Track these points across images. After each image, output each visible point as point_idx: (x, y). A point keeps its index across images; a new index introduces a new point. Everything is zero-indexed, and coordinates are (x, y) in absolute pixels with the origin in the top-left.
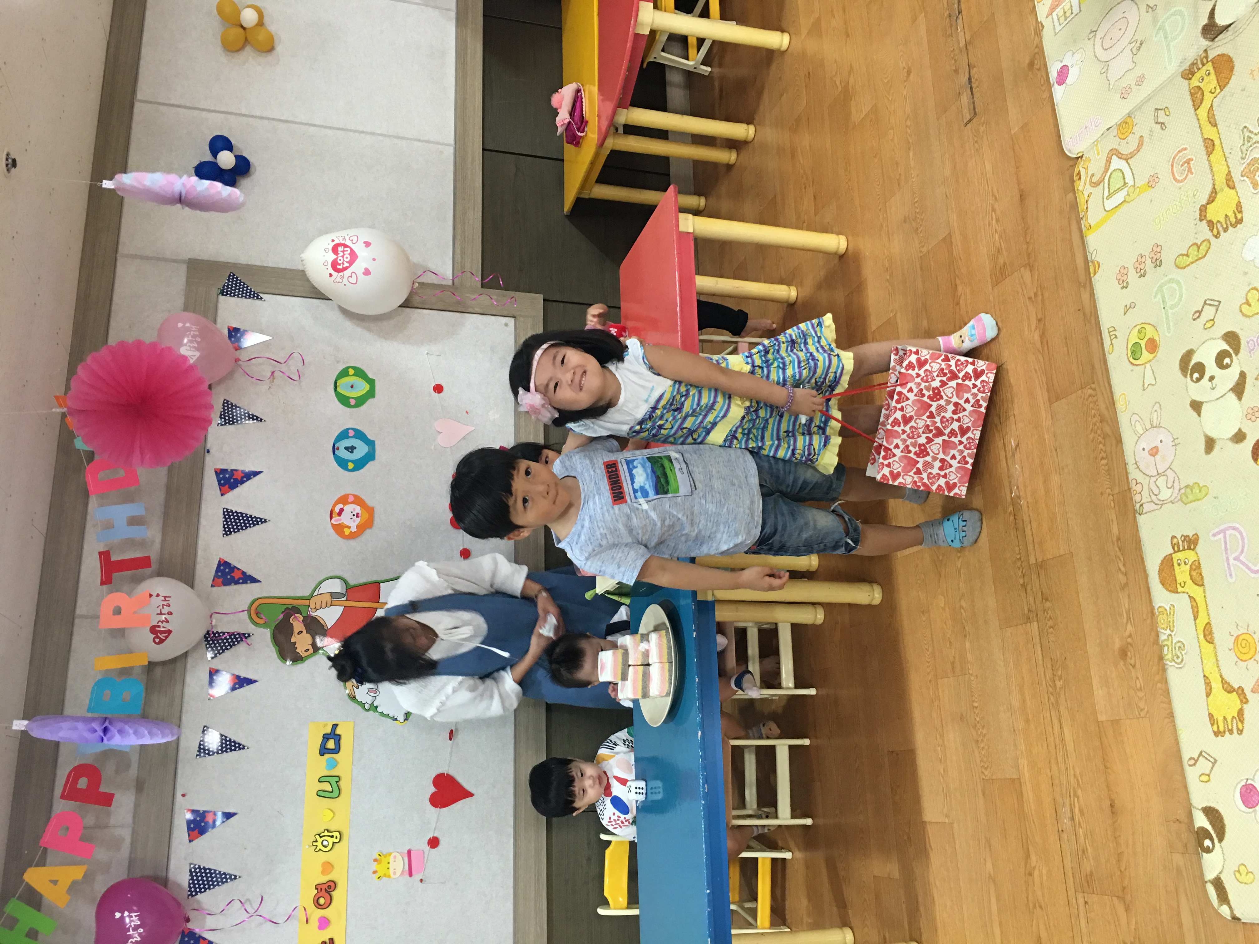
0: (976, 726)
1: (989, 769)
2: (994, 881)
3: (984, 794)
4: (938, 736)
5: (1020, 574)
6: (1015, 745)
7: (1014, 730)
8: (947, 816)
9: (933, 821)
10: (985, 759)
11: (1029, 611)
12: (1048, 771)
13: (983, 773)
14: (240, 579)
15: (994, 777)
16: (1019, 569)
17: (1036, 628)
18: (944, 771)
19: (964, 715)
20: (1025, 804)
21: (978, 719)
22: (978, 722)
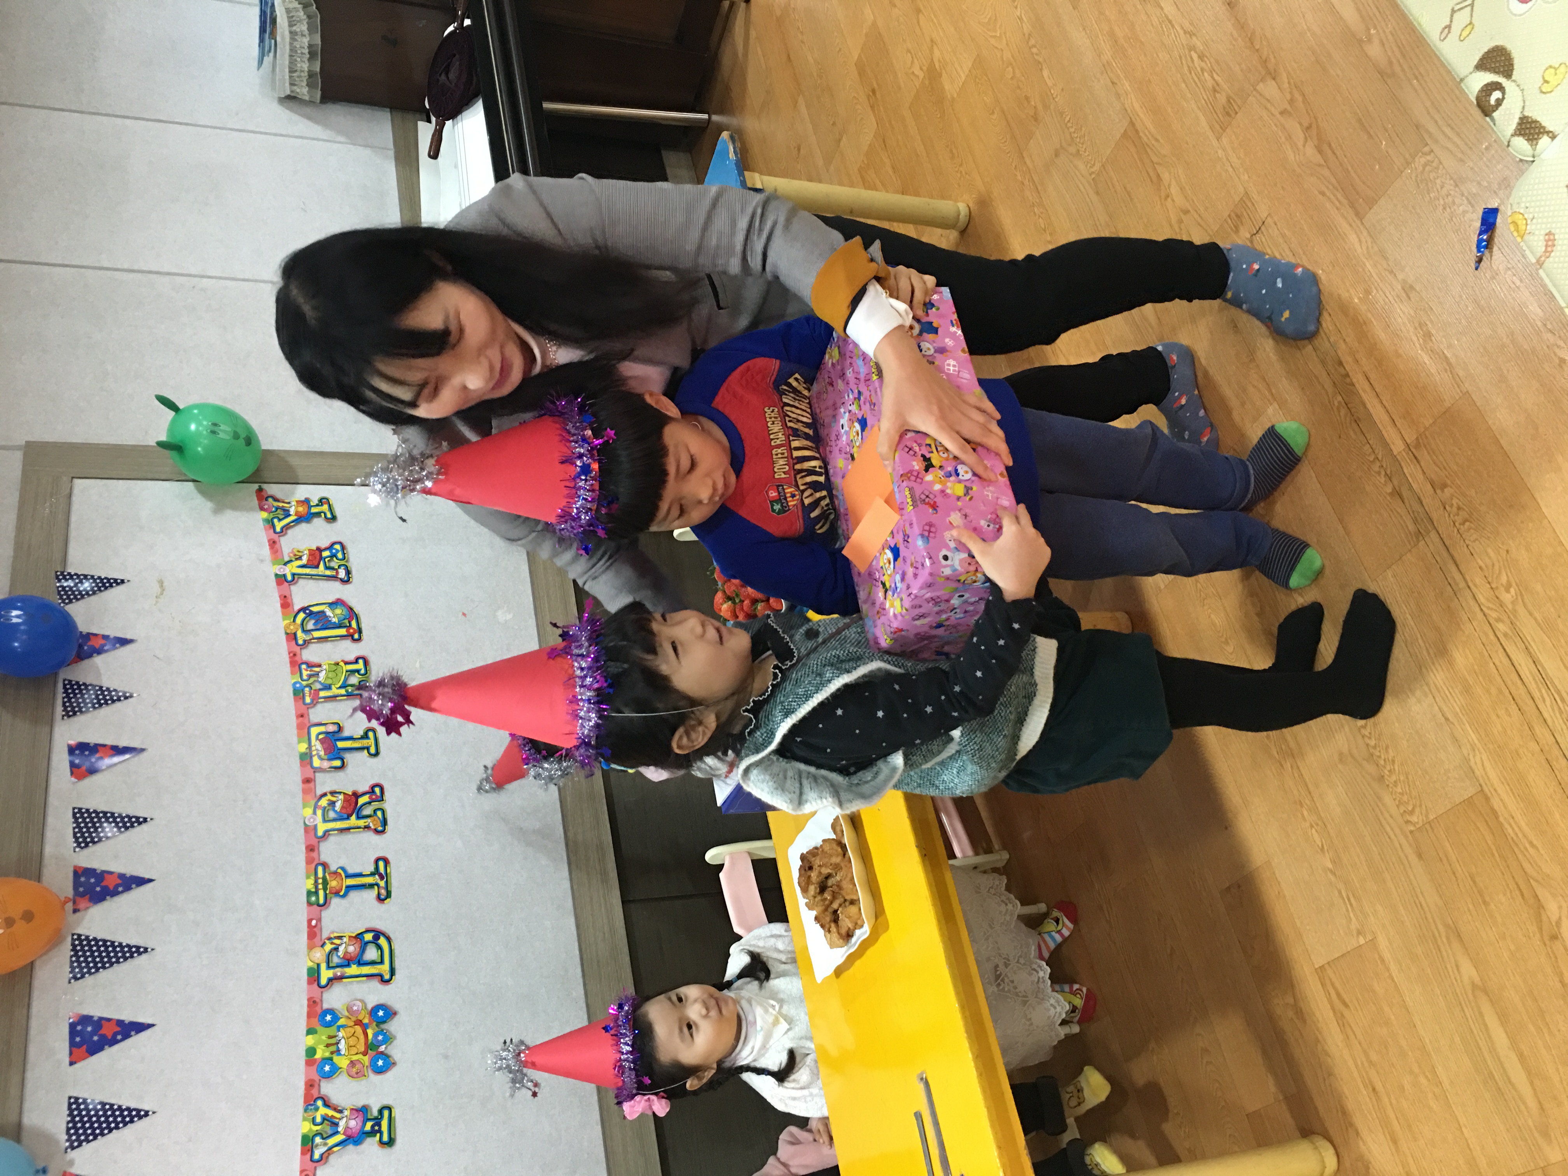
0: (1372, 755)
1: (1417, 810)
2: (1485, 991)
3: (1420, 856)
4: (1306, 813)
5: (1383, 479)
6: (1455, 740)
7: (1447, 719)
8: (1359, 933)
9: (1336, 956)
10: (1405, 798)
11: (1415, 521)
12: (1533, 745)
13: (1408, 822)
14: (117, 886)
15: (1431, 817)
16: (1379, 473)
17: (1437, 540)
18: (1333, 862)
19: (1345, 750)
20: (1506, 826)
21: (1372, 743)
22: (1375, 747)
